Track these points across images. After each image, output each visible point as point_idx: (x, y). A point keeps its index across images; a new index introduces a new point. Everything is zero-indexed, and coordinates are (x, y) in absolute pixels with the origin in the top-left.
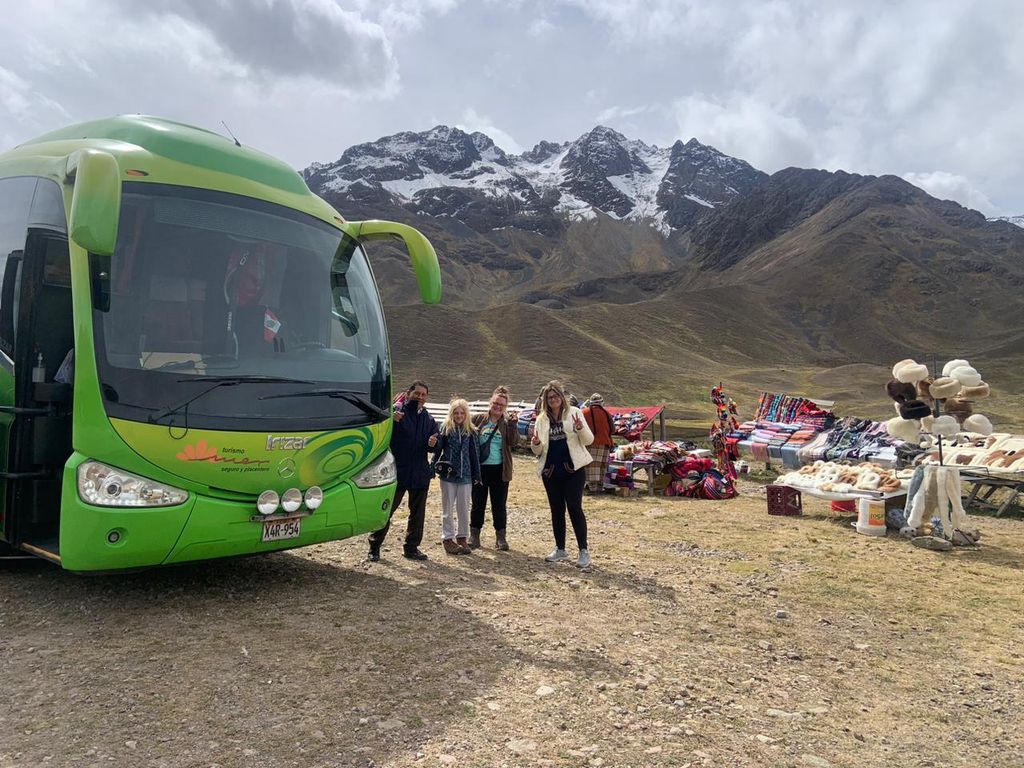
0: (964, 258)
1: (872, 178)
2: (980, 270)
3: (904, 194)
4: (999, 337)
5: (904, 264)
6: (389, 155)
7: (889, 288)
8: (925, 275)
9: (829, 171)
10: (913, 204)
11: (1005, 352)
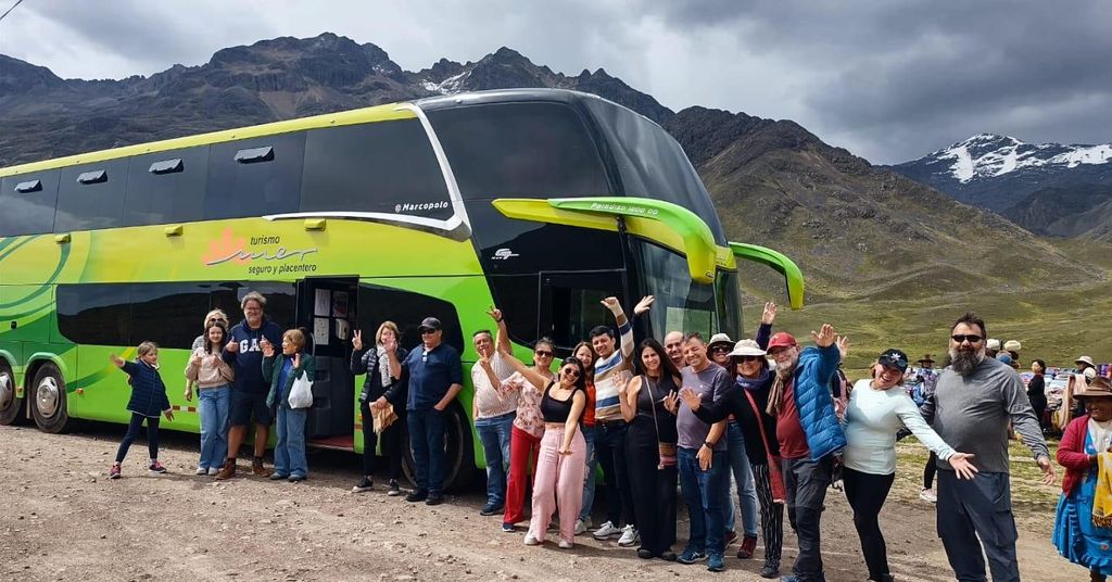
0: (851, 205)
1: (771, 121)
2: (866, 217)
3: (799, 139)
4: (882, 281)
5: (799, 208)
6: (267, 62)
7: (785, 231)
8: (817, 220)
9: (732, 112)
10: (806, 150)
11: (887, 295)
